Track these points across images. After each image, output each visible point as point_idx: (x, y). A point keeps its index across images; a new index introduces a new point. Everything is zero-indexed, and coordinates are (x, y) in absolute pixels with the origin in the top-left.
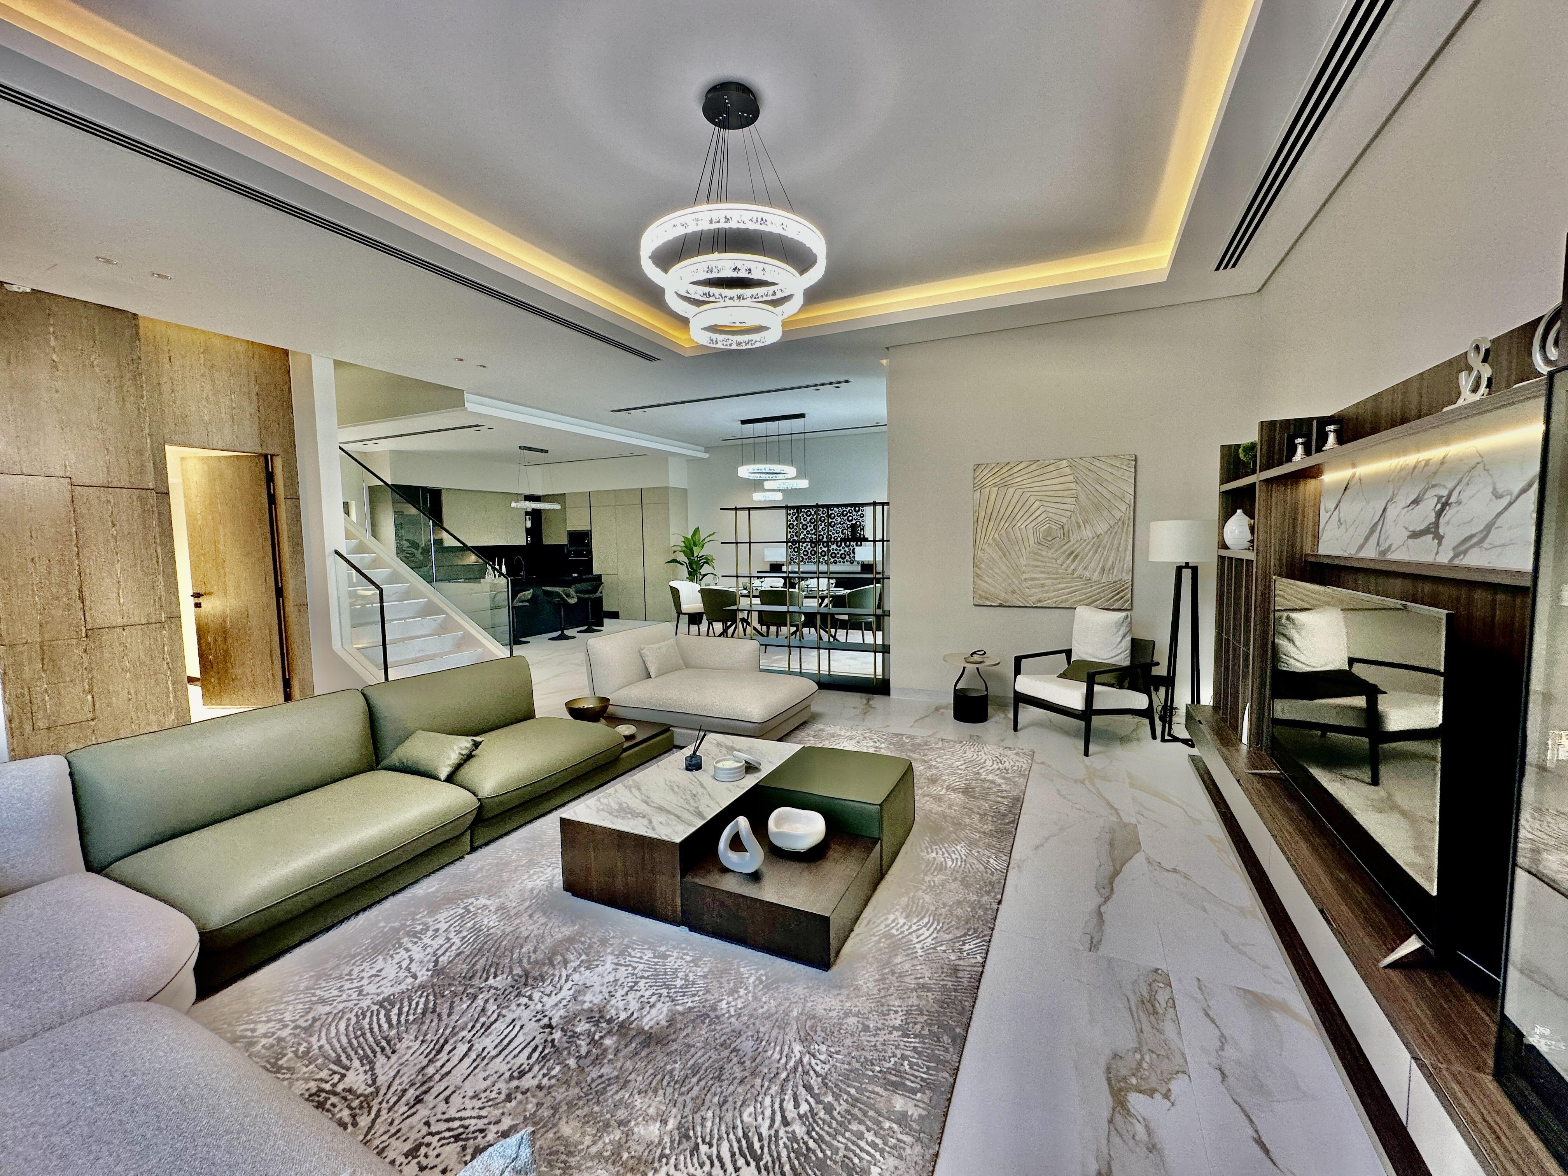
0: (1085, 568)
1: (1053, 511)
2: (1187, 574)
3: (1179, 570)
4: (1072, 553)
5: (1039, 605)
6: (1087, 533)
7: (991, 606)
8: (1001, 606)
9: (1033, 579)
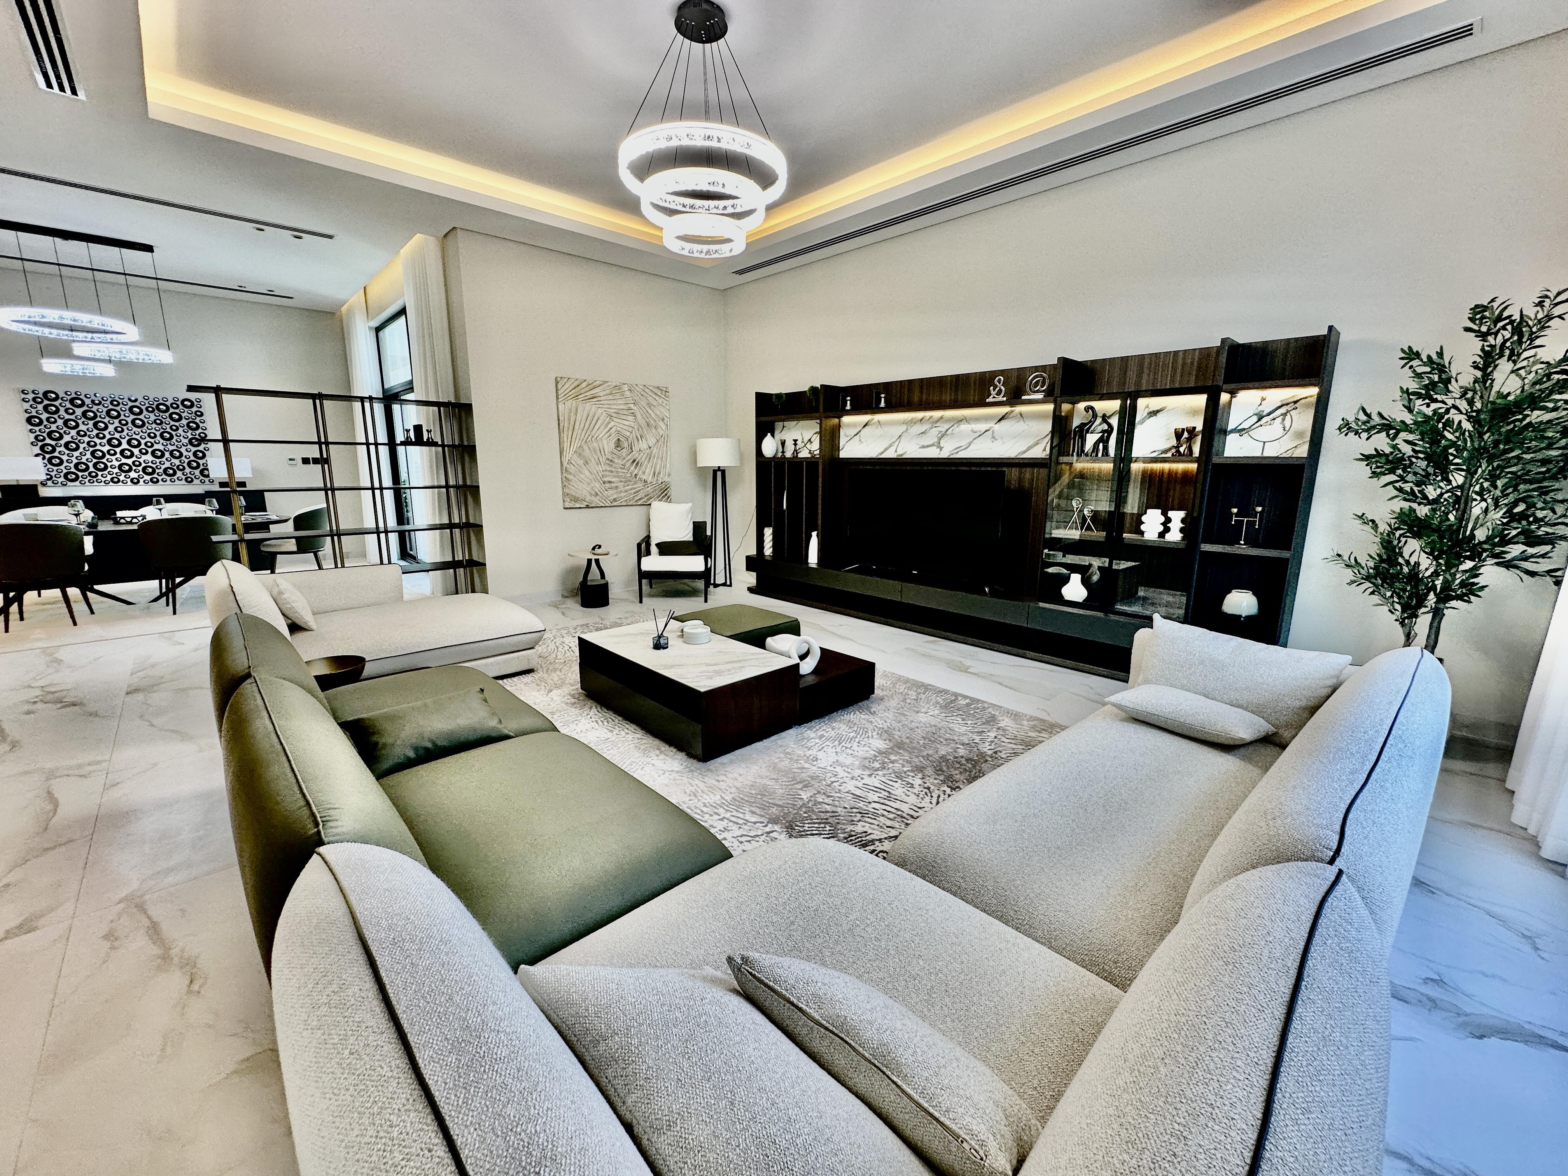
0: (644, 473)
1: (621, 426)
2: (719, 474)
3: (715, 472)
4: (634, 461)
5: (615, 504)
6: (643, 445)
7: (580, 508)
8: (588, 507)
9: (610, 482)
